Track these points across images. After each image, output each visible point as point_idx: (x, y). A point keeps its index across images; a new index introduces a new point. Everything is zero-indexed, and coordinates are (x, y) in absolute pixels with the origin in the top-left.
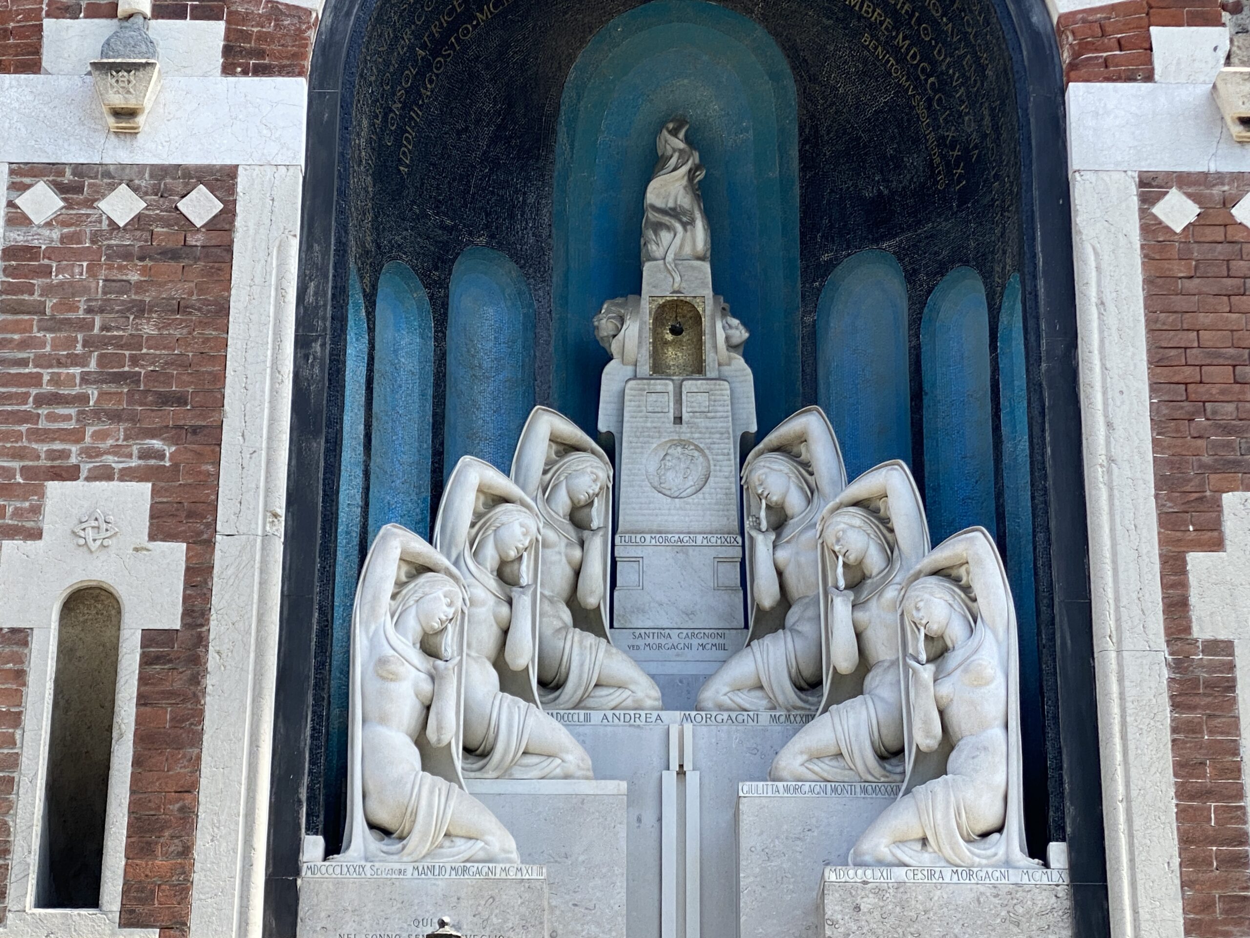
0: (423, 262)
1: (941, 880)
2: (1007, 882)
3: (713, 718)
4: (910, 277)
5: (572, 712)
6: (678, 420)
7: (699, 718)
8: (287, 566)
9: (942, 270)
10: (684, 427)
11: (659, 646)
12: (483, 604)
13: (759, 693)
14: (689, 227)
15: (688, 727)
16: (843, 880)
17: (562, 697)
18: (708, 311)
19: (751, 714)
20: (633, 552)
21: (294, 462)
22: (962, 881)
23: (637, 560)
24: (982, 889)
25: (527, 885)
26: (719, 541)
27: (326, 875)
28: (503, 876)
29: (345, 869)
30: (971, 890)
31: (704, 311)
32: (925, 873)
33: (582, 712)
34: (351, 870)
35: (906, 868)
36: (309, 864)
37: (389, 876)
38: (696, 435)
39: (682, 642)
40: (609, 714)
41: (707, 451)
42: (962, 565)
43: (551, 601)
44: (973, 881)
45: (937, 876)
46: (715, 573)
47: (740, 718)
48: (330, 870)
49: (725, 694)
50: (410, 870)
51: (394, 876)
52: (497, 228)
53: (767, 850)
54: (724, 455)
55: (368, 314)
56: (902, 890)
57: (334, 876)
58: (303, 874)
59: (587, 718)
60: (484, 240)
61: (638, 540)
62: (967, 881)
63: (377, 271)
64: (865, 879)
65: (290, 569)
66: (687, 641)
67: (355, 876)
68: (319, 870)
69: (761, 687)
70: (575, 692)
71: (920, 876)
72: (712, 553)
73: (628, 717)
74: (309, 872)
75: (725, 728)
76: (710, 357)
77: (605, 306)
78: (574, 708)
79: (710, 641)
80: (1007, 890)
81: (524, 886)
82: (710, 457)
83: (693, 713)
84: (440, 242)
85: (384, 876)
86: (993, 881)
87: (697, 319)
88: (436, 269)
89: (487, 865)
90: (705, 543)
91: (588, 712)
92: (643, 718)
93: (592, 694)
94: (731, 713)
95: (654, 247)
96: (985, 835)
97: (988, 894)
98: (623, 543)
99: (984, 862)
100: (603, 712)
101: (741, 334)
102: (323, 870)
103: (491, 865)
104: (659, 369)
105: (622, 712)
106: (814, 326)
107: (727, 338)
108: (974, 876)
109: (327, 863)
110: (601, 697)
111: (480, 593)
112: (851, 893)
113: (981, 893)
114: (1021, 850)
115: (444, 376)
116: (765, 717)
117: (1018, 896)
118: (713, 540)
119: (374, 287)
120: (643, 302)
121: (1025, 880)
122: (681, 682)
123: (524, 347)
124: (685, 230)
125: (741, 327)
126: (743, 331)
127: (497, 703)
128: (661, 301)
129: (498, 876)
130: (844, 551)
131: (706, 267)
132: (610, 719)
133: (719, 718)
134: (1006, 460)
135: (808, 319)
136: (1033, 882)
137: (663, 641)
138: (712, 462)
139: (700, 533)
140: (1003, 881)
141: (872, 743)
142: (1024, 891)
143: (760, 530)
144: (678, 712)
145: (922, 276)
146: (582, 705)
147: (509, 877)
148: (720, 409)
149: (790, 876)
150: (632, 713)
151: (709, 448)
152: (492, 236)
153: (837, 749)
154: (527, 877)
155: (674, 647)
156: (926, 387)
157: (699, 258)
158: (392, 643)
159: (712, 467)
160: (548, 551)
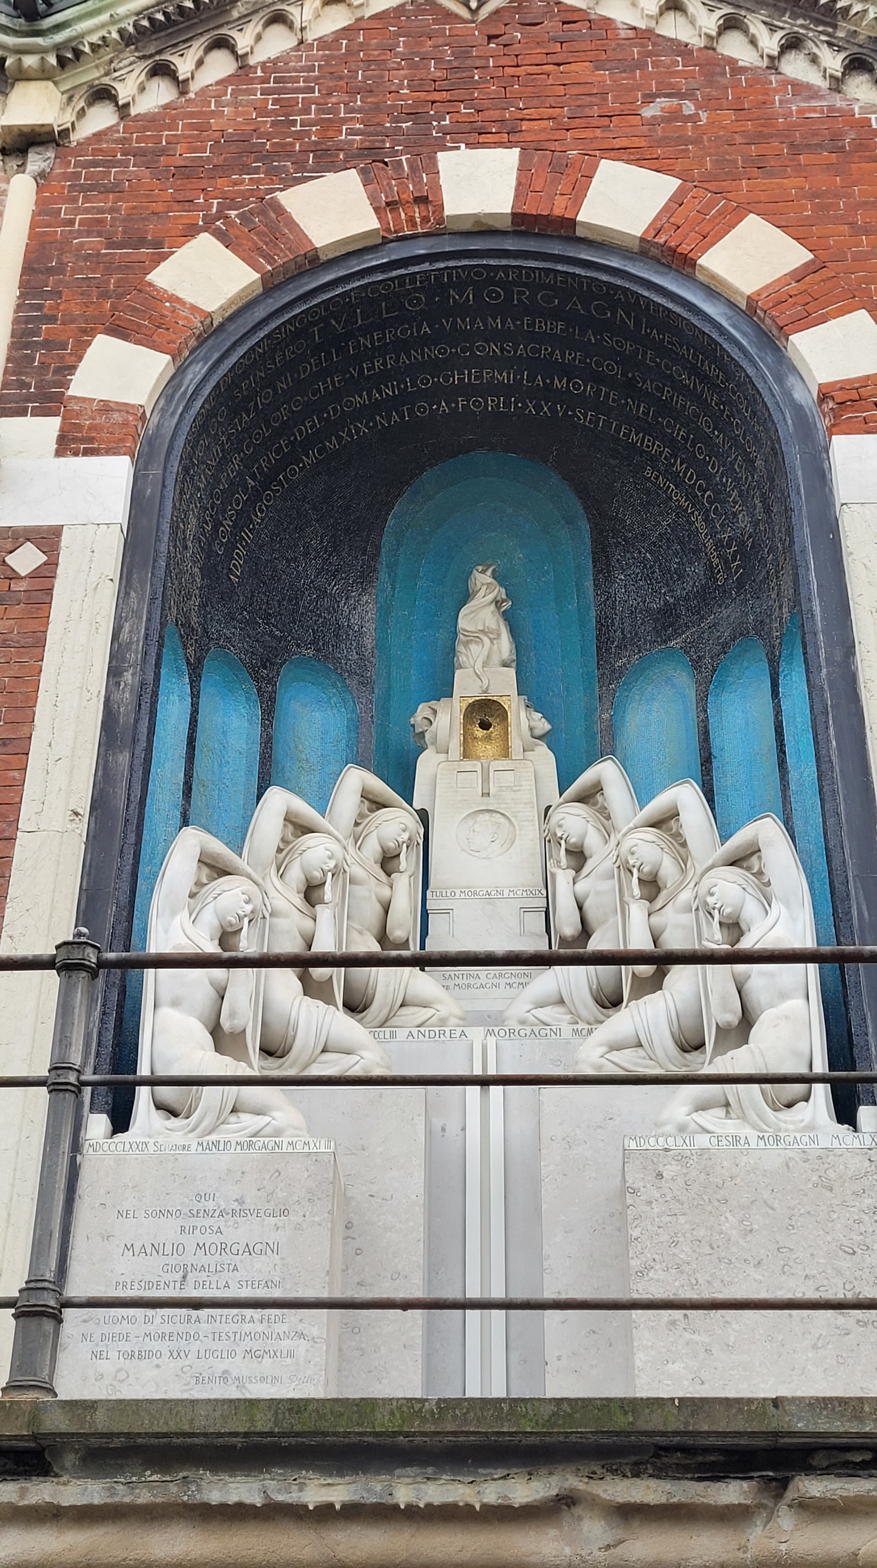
0: (251, 658)
1: (747, 1146)
2: (816, 1146)
3: (516, 1033)
4: (696, 664)
5: (378, 1029)
6: (486, 794)
7: (502, 1033)
8: (88, 864)
9: (725, 648)
10: (491, 800)
11: (469, 986)
12: (286, 916)
13: (559, 1009)
14: (495, 642)
15: (491, 1041)
16: (644, 1148)
17: (369, 1016)
18: (514, 706)
19: (554, 1028)
20: (443, 904)
21: (100, 773)
22: (769, 1146)
23: (447, 912)
24: (790, 1154)
25: (314, 1158)
26: (525, 894)
27: (109, 1152)
28: (290, 1150)
29: (127, 1146)
30: (779, 1155)
31: (510, 707)
32: (730, 1139)
33: (387, 1030)
34: (134, 1146)
35: (710, 1135)
36: (91, 1142)
37: (172, 1152)
38: (503, 806)
39: (490, 981)
40: (415, 1031)
41: (513, 819)
42: (753, 853)
43: (360, 932)
44: (780, 1146)
45: (742, 1142)
46: (522, 922)
47: (543, 1032)
48: (113, 1147)
49: (529, 1012)
50: (194, 1146)
51: (177, 1152)
52: (323, 644)
53: (567, 1139)
54: (529, 821)
55: (191, 682)
56: (705, 1156)
57: (116, 1152)
58: (85, 1152)
59: (393, 1035)
60: (311, 652)
61: (449, 894)
62: (775, 1147)
63: (202, 651)
64: (666, 1146)
65: (90, 866)
66: (495, 981)
67: (137, 1152)
68: (101, 1147)
69: (561, 1002)
70: (380, 1011)
71: (725, 1142)
72: (518, 904)
73: (432, 1033)
74: (91, 1150)
75: (527, 1041)
76: (515, 743)
77: (420, 707)
78: (380, 1027)
79: (517, 980)
80: (817, 1155)
81: (311, 1160)
82: (515, 823)
83: (496, 1029)
84: (269, 647)
85: (167, 1152)
86: (801, 1146)
87: (503, 715)
88: (265, 668)
89: (274, 1139)
90: (512, 895)
91: (394, 1029)
92: (448, 1034)
93: (398, 1014)
94: (534, 1028)
95: (465, 659)
96: (789, 1106)
97: (797, 1159)
98: (435, 897)
99: (791, 1127)
100: (409, 1029)
101: (543, 726)
102: (106, 1147)
103: (277, 1140)
104: (466, 755)
105: (427, 1029)
106: (611, 720)
107: (531, 729)
108: (782, 1141)
109: (110, 1141)
110: (407, 1015)
111: (280, 903)
112: (652, 1161)
113: (790, 1158)
114: (831, 1119)
115: (270, 757)
116: (567, 1030)
117: (829, 1161)
118: (519, 893)
119: (200, 661)
120: (454, 701)
121: (836, 1144)
122: (489, 1017)
123: (347, 746)
124: (492, 642)
125: (543, 720)
126: (546, 723)
127: (296, 1003)
128: (471, 701)
129: (284, 1150)
130: (637, 864)
131: (512, 672)
132: (415, 1036)
133: (522, 1033)
134: (793, 787)
135: (605, 716)
136: (843, 1146)
137: (472, 981)
138: (517, 827)
139: (507, 887)
140: (813, 1146)
141: (672, 1034)
142: (835, 1155)
143: (560, 867)
144: (482, 1028)
145: (707, 660)
146: (388, 1024)
147: (296, 1151)
148: (524, 783)
149: (592, 1164)
150: (437, 1029)
151: (515, 817)
152: (318, 650)
153: (637, 1040)
154: (315, 1150)
155: (482, 986)
156: (715, 751)
157: (505, 665)
158: (187, 933)
159: (518, 832)
160: (357, 888)
